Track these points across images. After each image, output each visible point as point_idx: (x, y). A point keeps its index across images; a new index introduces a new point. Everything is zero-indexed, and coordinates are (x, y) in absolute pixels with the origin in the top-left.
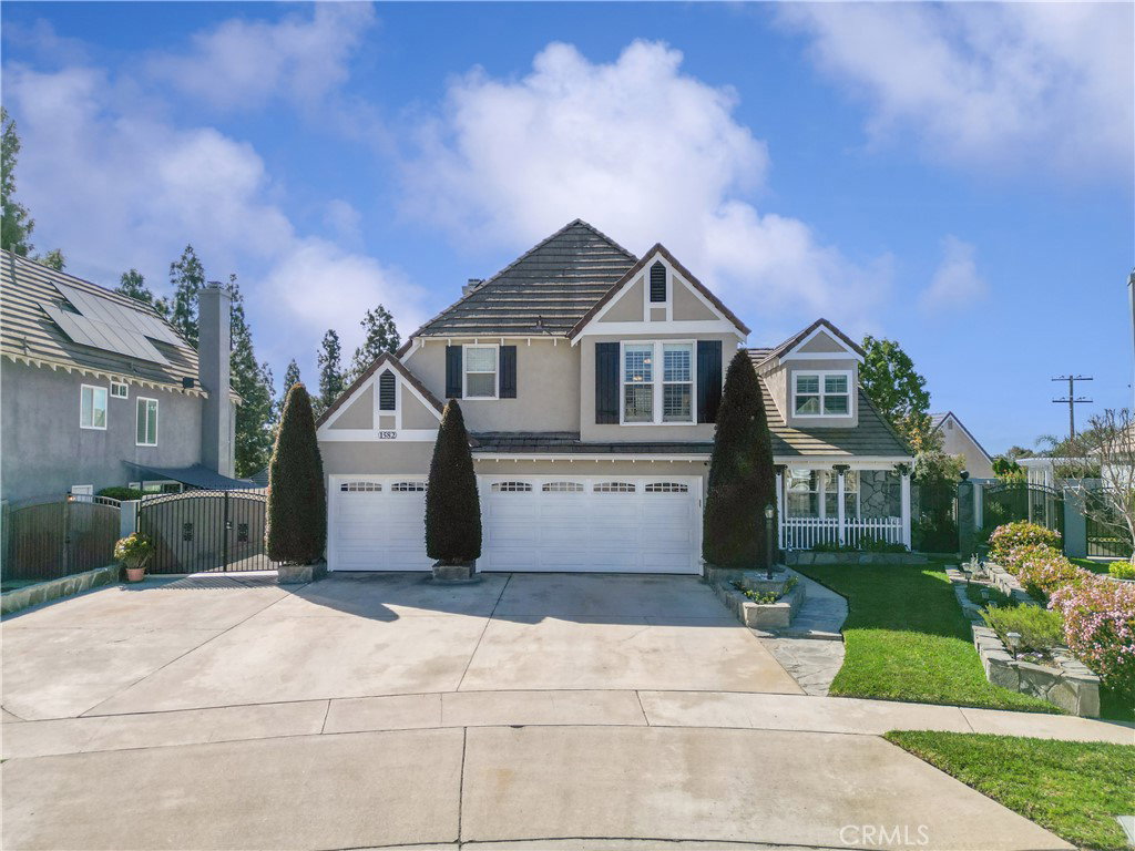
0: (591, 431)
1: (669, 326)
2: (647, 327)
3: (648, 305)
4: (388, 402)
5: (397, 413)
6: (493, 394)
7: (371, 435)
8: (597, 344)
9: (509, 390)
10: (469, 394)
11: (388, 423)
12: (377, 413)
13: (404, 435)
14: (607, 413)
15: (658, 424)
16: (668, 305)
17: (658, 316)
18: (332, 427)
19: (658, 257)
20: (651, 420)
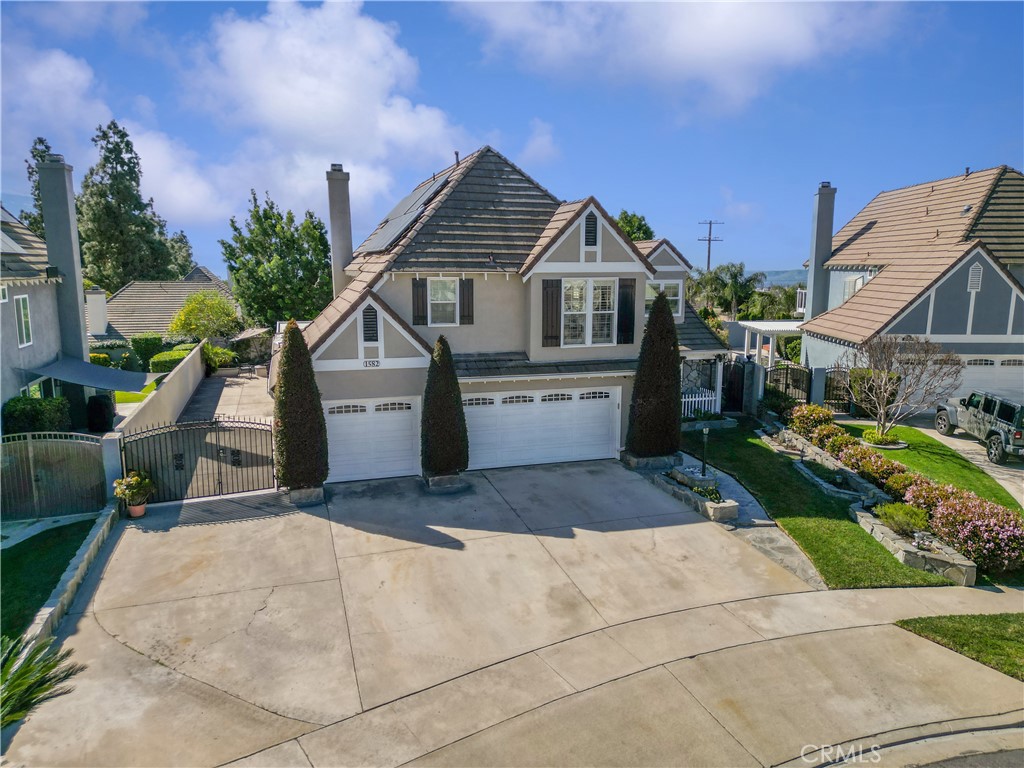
0: (538, 353)
1: (599, 266)
2: (582, 266)
3: (584, 249)
4: (371, 334)
5: (380, 344)
6: (453, 321)
7: (357, 364)
8: (543, 281)
9: (467, 317)
10: (433, 322)
11: (372, 353)
12: (362, 344)
13: (387, 364)
14: (551, 338)
15: (588, 346)
16: (598, 249)
17: (591, 258)
18: (319, 359)
19: (592, 208)
20: (583, 342)
